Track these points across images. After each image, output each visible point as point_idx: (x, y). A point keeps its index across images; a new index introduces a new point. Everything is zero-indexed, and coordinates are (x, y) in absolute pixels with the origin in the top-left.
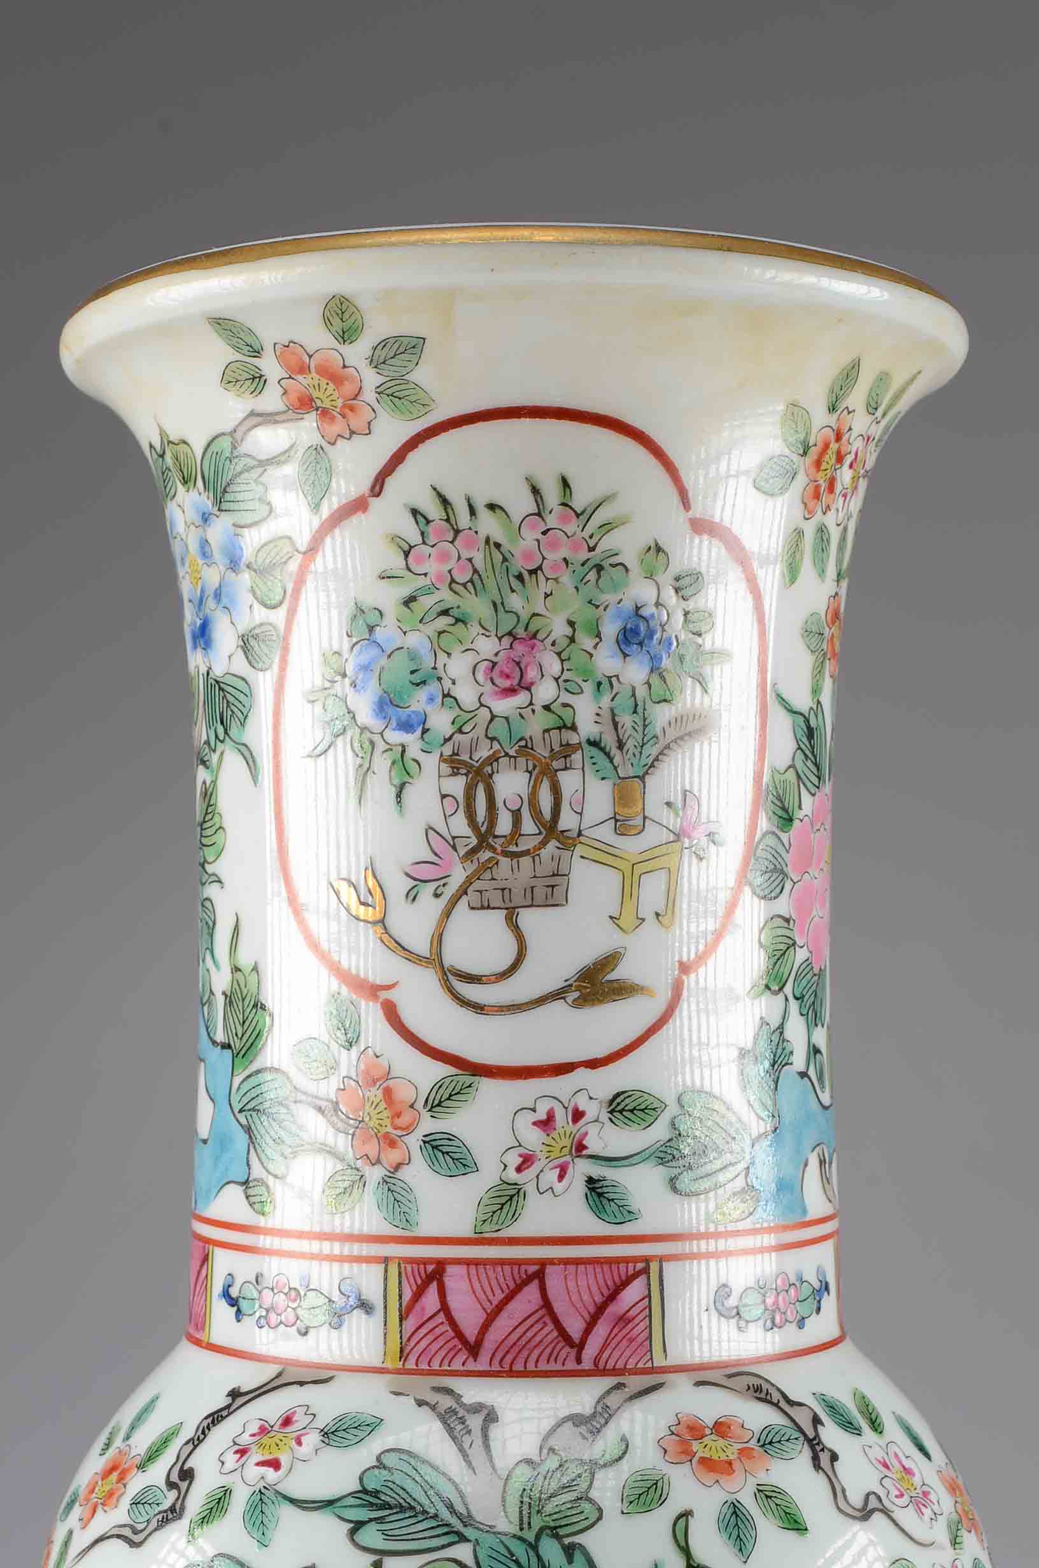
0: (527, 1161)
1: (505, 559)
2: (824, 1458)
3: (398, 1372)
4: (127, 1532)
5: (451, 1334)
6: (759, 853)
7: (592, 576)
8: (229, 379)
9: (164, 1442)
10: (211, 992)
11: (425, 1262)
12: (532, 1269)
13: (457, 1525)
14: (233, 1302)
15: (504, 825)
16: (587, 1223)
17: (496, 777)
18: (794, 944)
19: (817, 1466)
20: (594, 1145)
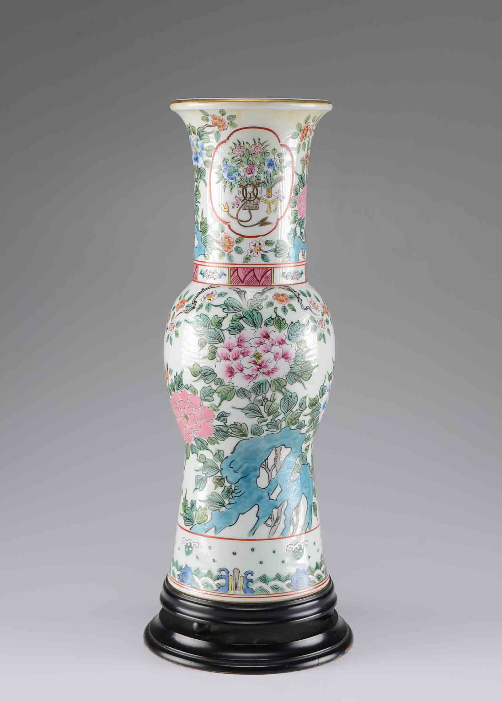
0: (252, 251)
1: (249, 151)
2: (300, 300)
3: (231, 285)
4: (185, 311)
5: (239, 279)
6: (292, 200)
7: (264, 154)
8: (203, 119)
9: (191, 297)
10: (198, 222)
11: (235, 268)
12: (252, 269)
13: (240, 309)
14: (202, 274)
15: (248, 196)
16: (262, 262)
17: (247, 188)
18: (298, 215)
19: (299, 301)
20: (262, 249)
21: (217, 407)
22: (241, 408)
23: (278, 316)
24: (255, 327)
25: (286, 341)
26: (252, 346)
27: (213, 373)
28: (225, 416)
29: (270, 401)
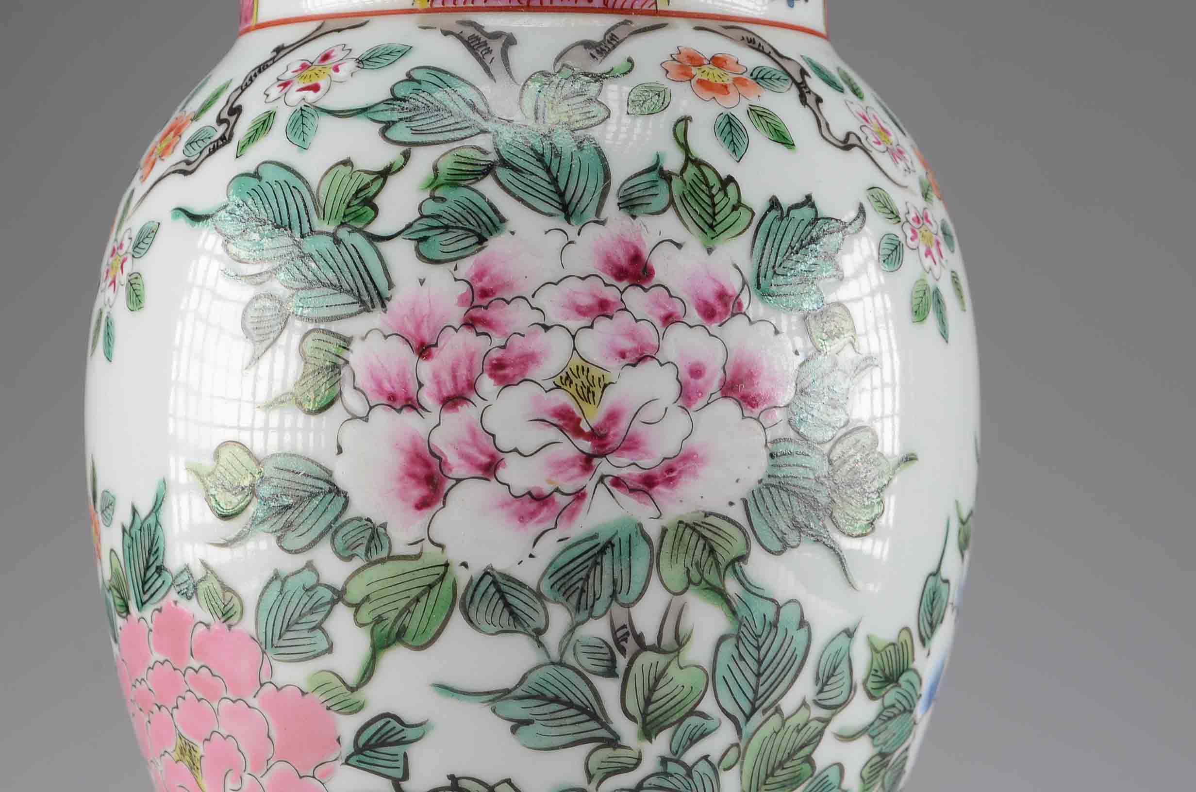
2: (810, 99)
3: (427, 11)
4: (182, 167)
9: (216, 96)
13: (479, 122)
21: (353, 690)
22: (488, 693)
23: (699, 163)
24: (568, 218)
25: (744, 299)
26: (549, 324)
27: (326, 487)
28: (399, 743)
29: (657, 648)
